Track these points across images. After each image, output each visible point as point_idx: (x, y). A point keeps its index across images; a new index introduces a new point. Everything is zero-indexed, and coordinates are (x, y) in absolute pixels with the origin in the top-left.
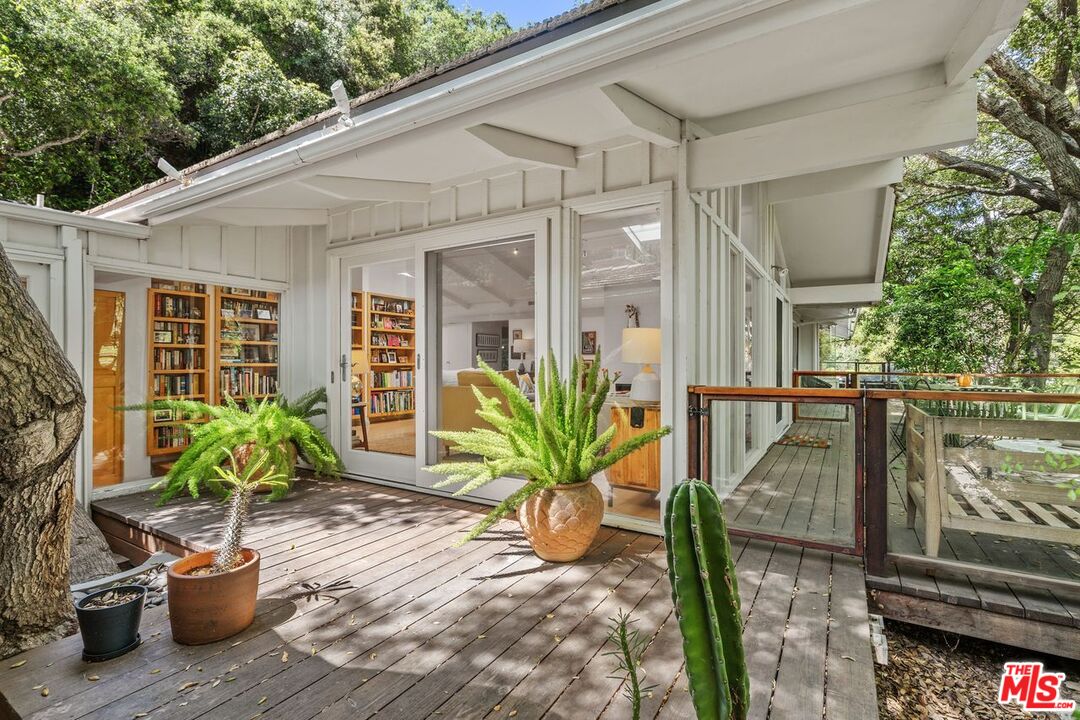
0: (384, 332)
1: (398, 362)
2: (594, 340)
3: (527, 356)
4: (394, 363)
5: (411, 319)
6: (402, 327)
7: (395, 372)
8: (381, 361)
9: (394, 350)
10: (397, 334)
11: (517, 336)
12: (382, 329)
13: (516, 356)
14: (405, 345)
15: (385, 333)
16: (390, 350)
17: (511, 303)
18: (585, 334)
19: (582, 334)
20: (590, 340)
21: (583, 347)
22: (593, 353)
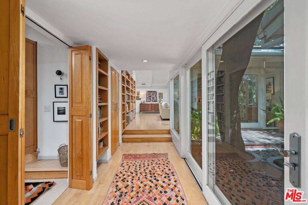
11: (138, 93)
18: (160, 94)
19: (159, 93)
20: (161, 95)
21: (159, 97)
22: (162, 98)
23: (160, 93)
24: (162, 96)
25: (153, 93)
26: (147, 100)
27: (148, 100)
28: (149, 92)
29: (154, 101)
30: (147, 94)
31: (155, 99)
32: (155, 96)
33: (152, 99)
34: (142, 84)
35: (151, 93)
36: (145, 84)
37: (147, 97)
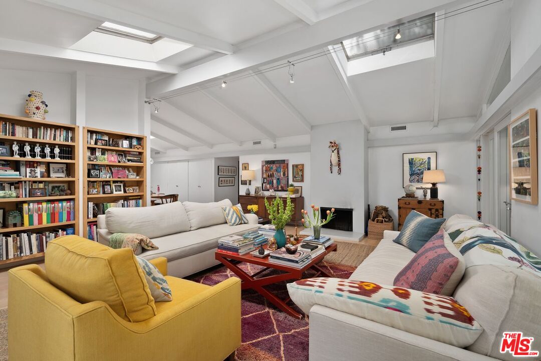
0: (107, 165)
1: (125, 192)
2: (302, 170)
3: (252, 183)
4: (121, 193)
5: (141, 154)
6: (129, 160)
7: (122, 201)
8: (104, 193)
9: (121, 182)
10: (124, 167)
11: (245, 168)
12: (106, 163)
13: (244, 183)
14: (133, 177)
15: (110, 167)
16: (114, 182)
17: (241, 143)
18: (295, 167)
19: (293, 166)
20: (299, 170)
21: (294, 177)
22: (302, 181)
23: (297, 166)
24: (300, 173)
25: (278, 165)
26: (264, 185)
27: (266, 187)
28: (268, 162)
29: (280, 189)
30: (264, 168)
31: (283, 182)
32: (284, 174)
33: (275, 181)
34: (255, 143)
35: (274, 167)
36: (260, 143)
37: (265, 176)
